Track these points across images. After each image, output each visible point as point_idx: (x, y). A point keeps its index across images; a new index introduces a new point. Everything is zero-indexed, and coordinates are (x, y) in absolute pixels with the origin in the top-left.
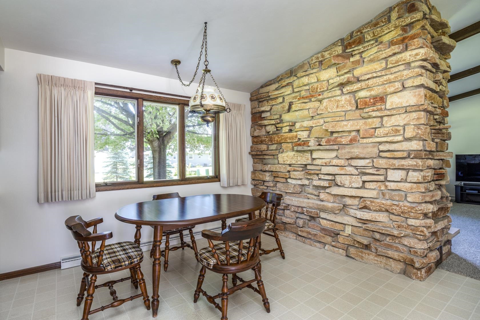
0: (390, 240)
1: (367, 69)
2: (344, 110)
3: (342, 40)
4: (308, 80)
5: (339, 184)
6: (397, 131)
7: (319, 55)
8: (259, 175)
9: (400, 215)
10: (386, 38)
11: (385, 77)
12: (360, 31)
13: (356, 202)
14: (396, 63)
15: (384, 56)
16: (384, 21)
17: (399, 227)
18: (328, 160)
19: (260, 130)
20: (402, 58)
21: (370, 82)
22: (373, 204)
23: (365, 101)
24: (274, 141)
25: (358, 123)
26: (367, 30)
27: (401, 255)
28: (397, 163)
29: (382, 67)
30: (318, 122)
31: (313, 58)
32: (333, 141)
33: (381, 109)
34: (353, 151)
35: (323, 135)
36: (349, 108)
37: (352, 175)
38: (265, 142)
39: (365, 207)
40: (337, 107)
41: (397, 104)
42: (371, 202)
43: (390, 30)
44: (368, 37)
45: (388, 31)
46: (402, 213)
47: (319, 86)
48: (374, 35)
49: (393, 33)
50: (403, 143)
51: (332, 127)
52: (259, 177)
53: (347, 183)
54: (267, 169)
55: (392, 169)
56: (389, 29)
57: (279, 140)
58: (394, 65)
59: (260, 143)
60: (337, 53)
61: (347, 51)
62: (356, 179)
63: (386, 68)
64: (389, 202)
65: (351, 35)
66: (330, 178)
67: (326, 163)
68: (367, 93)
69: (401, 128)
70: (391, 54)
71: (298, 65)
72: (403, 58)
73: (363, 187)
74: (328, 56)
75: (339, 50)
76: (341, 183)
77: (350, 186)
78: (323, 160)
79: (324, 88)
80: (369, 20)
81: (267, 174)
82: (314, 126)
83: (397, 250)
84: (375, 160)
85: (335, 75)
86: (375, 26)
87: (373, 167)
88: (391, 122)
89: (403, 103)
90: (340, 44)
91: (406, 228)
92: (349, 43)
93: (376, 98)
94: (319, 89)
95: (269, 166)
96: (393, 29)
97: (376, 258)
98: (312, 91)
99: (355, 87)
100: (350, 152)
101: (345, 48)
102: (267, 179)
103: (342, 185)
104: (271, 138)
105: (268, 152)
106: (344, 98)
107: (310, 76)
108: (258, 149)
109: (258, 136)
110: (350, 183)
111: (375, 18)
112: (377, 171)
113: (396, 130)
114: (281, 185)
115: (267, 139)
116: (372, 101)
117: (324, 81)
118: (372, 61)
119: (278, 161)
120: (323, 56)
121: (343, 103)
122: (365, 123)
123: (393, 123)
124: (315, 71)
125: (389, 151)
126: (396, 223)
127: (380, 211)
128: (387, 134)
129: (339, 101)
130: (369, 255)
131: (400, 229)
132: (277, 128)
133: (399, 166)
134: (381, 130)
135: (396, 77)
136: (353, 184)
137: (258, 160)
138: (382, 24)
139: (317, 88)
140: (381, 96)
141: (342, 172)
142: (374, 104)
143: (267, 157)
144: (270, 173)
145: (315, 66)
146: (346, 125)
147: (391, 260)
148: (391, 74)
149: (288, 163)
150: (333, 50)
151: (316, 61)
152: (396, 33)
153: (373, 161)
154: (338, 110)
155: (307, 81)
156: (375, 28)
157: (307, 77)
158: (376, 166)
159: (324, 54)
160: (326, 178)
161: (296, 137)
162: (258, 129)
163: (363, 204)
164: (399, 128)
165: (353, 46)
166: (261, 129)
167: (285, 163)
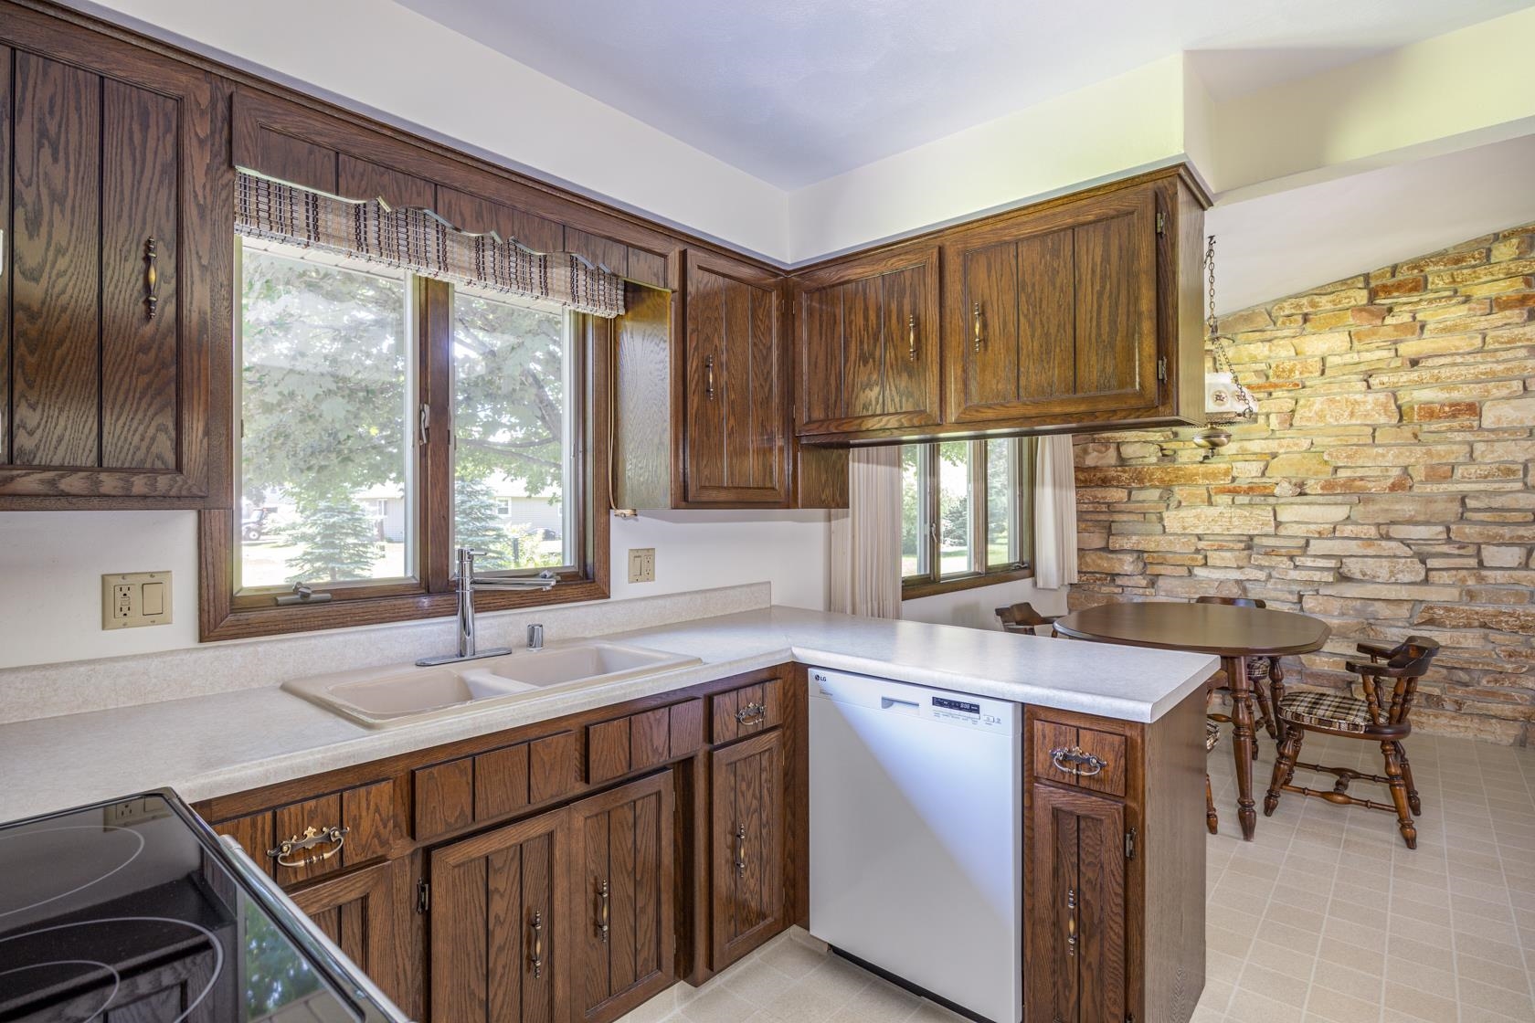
0: (1488, 682)
1: (1433, 346)
2: (1369, 422)
3: (1367, 277)
4: (1270, 350)
5: (1359, 576)
6: (1509, 472)
7: (1305, 301)
8: (1099, 561)
9: (1516, 633)
10: (1483, 291)
11: (1482, 367)
12: (1416, 264)
13: (1404, 611)
14: (1509, 342)
15: (1483, 325)
16: (1477, 256)
17: (1510, 656)
18: (1327, 526)
19: (1100, 452)
20: (1525, 334)
21: (1445, 373)
22: (1453, 614)
23: (1430, 408)
24: (1151, 480)
25: (1411, 452)
26: (1436, 268)
27: (1520, 708)
28: (1506, 531)
29: (1473, 345)
30: (1296, 445)
31: (1285, 304)
32: (1342, 486)
33: (1472, 427)
34: (1397, 507)
35: (1311, 473)
36: (1382, 420)
37: (1395, 556)
38: (1119, 482)
39: (1431, 622)
40: (1352, 414)
41: (1513, 420)
42: (1447, 610)
43: (1494, 278)
44: (1436, 282)
45: (1490, 278)
46: (1522, 627)
47: (1299, 366)
48: (1454, 281)
49: (1502, 284)
50: (1520, 495)
51: (1347, 457)
52: (1099, 566)
53: (1384, 574)
54: (1127, 547)
55: (1494, 545)
56: (1493, 275)
57: (1167, 479)
58: (1504, 346)
59: (1099, 483)
60: (1353, 303)
61: (1378, 302)
62: (1409, 564)
63: (1480, 351)
64: (1490, 609)
65: (1394, 270)
66: (1332, 563)
67: (1319, 533)
68: (1440, 394)
69: (1521, 467)
70: (1500, 324)
71: (1235, 314)
72: (1528, 336)
73: (1426, 581)
74: (1329, 306)
75: (1361, 297)
76: (1364, 575)
77: (1393, 579)
78: (1312, 527)
79: (1311, 372)
80: (1440, 248)
81: (1129, 558)
82: (1282, 451)
83: (1508, 699)
84: (1453, 527)
85: (1344, 348)
86: (1456, 264)
87: (1449, 540)
88: (1496, 455)
89: (1526, 421)
90: (1361, 285)
91: (1527, 656)
92: (1384, 286)
93: (1458, 404)
94: (1297, 373)
95: (1135, 538)
96: (1502, 276)
97: (1453, 723)
98: (1278, 376)
99: (1404, 379)
100: (1387, 510)
101: (1373, 295)
102: (1128, 568)
103: (1366, 578)
104: (1140, 472)
105: (1131, 506)
106: (1370, 398)
107: (1275, 342)
108: (1096, 497)
109: (1095, 468)
110: (1392, 573)
111: (1455, 248)
112: (1459, 548)
113: (1509, 469)
114: (1176, 582)
115: (1126, 475)
116: (1447, 409)
117: (1314, 356)
118: (1448, 330)
119: (1164, 526)
120: (1313, 305)
121: (1369, 407)
122: (1429, 453)
123: (1499, 457)
124: (1286, 332)
125: (1490, 509)
126: (1503, 648)
127: (1468, 626)
128: (1486, 477)
129: (1356, 402)
130: (1436, 717)
131: (1513, 659)
132: (1162, 450)
133: (1511, 538)
134: (1472, 469)
135: (1508, 369)
136: (1400, 576)
137: (1089, 524)
138: (1473, 263)
139: (1291, 371)
140: (1467, 401)
141: (1371, 551)
142: (1454, 416)
143: (1125, 517)
144: (1135, 555)
145: (1291, 322)
146: (1383, 456)
147: (1494, 721)
148: (1497, 362)
149: (1199, 531)
150: (1343, 294)
151: (1293, 311)
152: (1511, 286)
153: (1448, 530)
154: (1354, 421)
155: (1267, 353)
156: (1456, 267)
157: (1267, 344)
158: (1457, 539)
159: (1317, 299)
160: (1320, 565)
161: (1227, 473)
162: (1094, 450)
163: (1427, 616)
164: (1514, 467)
165: (1396, 294)
166: (1104, 449)
167: (1188, 531)
